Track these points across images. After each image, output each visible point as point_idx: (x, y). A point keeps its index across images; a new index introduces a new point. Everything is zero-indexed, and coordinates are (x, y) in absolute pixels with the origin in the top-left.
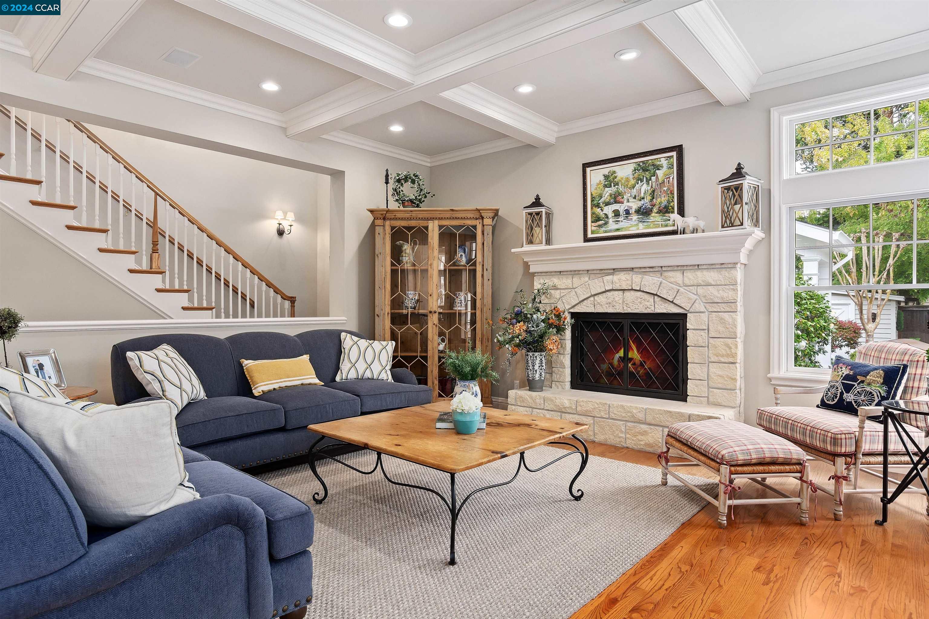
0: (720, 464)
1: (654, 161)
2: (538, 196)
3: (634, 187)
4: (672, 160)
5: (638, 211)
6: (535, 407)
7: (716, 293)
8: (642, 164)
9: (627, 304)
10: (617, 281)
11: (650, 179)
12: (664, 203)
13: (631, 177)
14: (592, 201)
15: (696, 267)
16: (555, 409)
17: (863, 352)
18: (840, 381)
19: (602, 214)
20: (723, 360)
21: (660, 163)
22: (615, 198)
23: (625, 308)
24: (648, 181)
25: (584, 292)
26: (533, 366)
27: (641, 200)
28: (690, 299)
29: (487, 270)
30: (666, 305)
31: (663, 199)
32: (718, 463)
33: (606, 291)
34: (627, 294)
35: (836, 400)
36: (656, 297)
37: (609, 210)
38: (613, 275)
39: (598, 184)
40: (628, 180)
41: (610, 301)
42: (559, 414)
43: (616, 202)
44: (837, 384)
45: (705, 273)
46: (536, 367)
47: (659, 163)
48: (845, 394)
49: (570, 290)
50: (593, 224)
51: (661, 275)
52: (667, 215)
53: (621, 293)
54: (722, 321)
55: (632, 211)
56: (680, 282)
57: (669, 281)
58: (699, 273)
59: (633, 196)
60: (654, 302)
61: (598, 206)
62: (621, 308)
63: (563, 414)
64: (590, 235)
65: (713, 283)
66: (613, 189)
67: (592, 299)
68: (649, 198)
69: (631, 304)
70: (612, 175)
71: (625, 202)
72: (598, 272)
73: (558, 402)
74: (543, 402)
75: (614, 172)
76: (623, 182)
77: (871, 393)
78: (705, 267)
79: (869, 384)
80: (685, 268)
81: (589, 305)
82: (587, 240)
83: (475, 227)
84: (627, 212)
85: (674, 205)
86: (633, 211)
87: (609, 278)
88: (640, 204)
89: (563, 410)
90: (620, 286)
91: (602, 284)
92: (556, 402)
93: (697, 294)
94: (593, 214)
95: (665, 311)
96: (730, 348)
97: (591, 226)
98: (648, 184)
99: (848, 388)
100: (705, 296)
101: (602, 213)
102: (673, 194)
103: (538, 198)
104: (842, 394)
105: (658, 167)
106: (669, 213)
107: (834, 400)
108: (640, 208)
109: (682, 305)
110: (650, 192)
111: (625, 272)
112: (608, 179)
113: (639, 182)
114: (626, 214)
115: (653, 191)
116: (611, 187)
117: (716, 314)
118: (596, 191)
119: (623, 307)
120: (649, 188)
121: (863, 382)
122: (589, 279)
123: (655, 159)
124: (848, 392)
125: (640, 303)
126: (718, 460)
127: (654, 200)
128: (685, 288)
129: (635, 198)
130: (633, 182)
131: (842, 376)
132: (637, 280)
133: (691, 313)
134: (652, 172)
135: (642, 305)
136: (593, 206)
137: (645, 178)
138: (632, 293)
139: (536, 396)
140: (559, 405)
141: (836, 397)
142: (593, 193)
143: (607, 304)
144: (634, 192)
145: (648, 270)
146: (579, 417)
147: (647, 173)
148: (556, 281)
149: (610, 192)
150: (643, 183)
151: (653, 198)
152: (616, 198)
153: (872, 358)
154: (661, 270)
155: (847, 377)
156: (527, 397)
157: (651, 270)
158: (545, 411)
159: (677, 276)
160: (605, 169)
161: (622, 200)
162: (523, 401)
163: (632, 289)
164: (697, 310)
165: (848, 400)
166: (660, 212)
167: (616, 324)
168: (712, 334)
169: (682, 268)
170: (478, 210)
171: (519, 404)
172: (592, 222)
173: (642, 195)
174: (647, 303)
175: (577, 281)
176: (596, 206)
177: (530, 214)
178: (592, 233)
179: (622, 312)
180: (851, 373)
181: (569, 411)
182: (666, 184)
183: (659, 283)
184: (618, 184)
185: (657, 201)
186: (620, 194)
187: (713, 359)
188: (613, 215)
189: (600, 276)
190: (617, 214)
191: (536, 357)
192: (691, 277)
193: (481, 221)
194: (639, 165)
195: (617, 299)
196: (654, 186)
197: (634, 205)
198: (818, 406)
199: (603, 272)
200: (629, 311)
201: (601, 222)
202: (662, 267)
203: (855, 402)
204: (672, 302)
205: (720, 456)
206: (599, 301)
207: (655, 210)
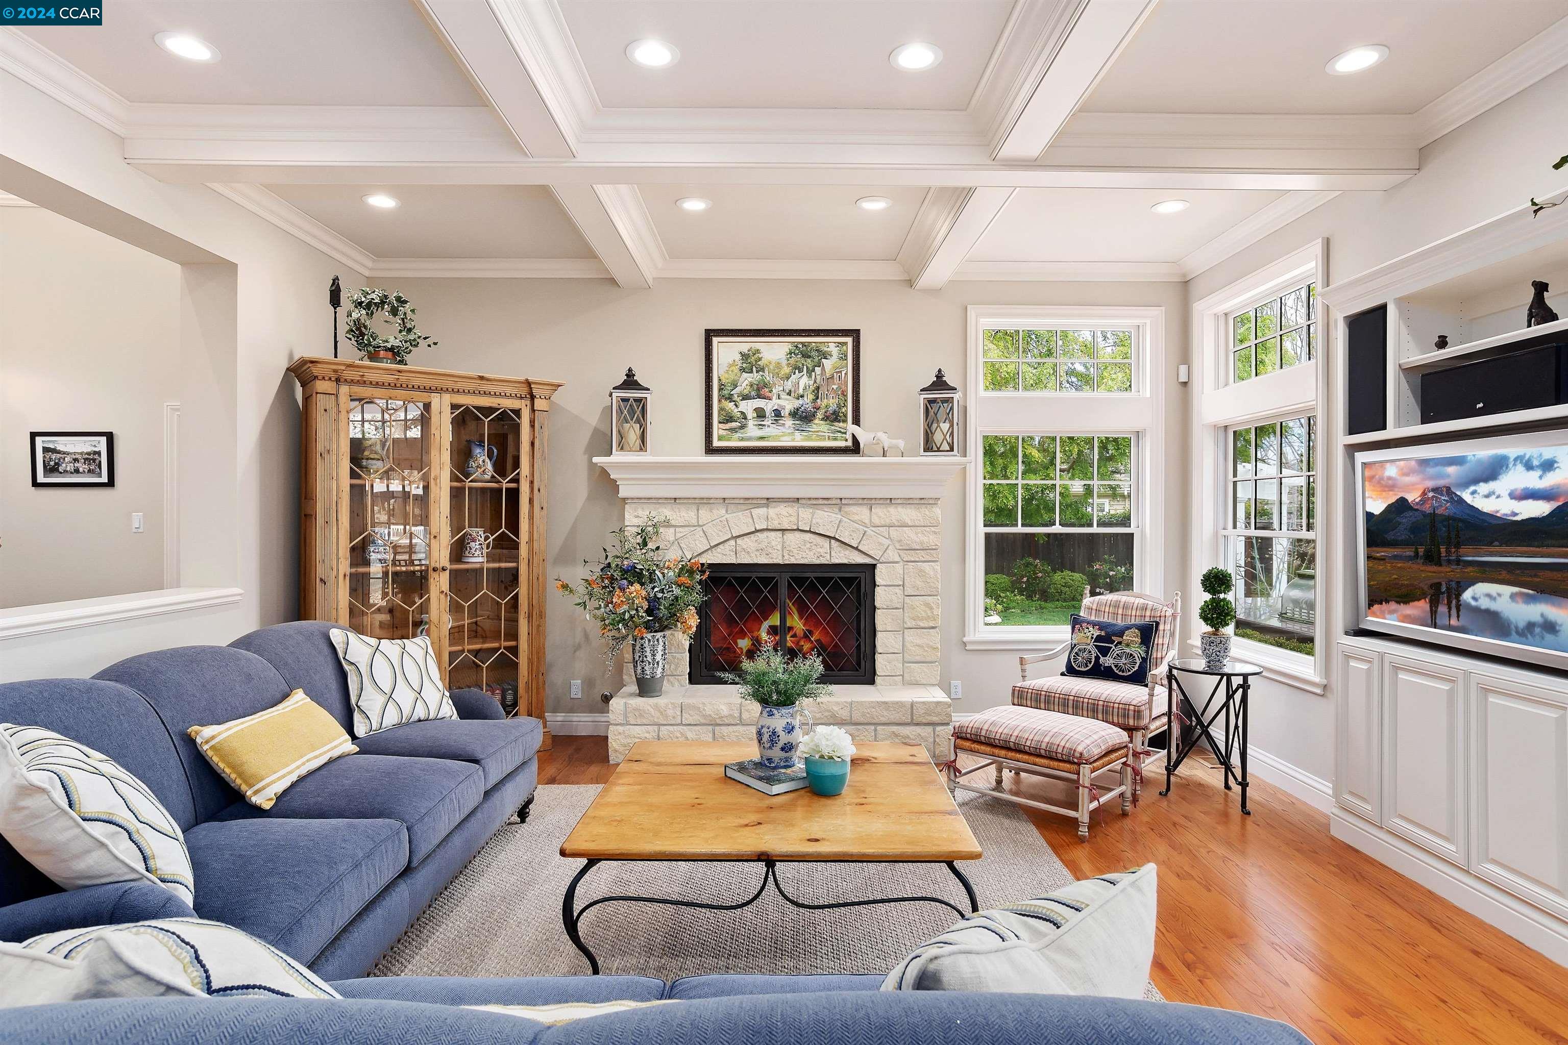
0: (1079, 764)
1: (818, 345)
2: (630, 370)
3: (788, 378)
4: (845, 347)
5: (794, 414)
6: (665, 723)
7: (913, 536)
8: (801, 346)
9: (790, 551)
10: (774, 516)
11: (813, 370)
12: (833, 407)
13: (784, 362)
14: (720, 390)
15: (888, 501)
16: (703, 721)
17: (1094, 607)
18: (1092, 644)
19: (736, 412)
20: (922, 625)
21: (828, 349)
22: (758, 390)
23: (787, 557)
24: (810, 372)
25: (720, 533)
26: (654, 655)
27: (798, 399)
28: (880, 544)
29: (539, 490)
30: (847, 552)
31: (831, 401)
32: (1074, 763)
33: (757, 531)
34: (789, 536)
35: (1090, 666)
36: (833, 541)
37: (749, 407)
38: (768, 507)
39: (730, 366)
40: (779, 365)
41: (762, 546)
42: (710, 728)
43: (759, 396)
44: (1089, 647)
45: (900, 509)
46: (658, 657)
47: (826, 349)
48: (1102, 659)
49: (692, 529)
50: (721, 426)
51: (840, 510)
52: (836, 424)
53: (779, 534)
54: (921, 573)
55: (785, 413)
56: (867, 521)
57: (852, 519)
58: (892, 510)
59: (787, 391)
60: (830, 548)
61: (730, 398)
62: (780, 557)
63: (717, 728)
64: (716, 443)
65: (910, 524)
66: (754, 377)
67: (732, 542)
68: (811, 397)
69: (795, 551)
70: (754, 354)
71: (774, 398)
72: (742, 501)
73: (709, 710)
74: (679, 713)
75: (758, 351)
76: (771, 367)
77: (1131, 655)
78: (899, 501)
79: (1128, 645)
80: (873, 502)
81: (728, 553)
82: (710, 450)
83: (517, 412)
84: (778, 414)
85: (846, 411)
86: (787, 414)
87: (762, 511)
88: (797, 403)
89: (718, 721)
90: (779, 524)
91: (751, 521)
92: (704, 710)
93: (889, 538)
94: (721, 409)
95: (845, 561)
96: (931, 608)
97: (718, 429)
98: (810, 376)
99: (1104, 652)
100: (900, 541)
101: (736, 410)
102: (846, 396)
103: (630, 374)
104: (1097, 658)
105: (825, 355)
106: (839, 421)
107: (1087, 666)
108: (798, 410)
109: (870, 553)
110: (812, 388)
111: (786, 504)
112: (747, 359)
113: (797, 371)
114: (776, 416)
115: (818, 388)
116: (751, 372)
117: (913, 564)
118: (727, 376)
119: (783, 556)
120: (812, 382)
121: (1120, 643)
122: (727, 511)
123: (820, 343)
124: (1105, 655)
125: (810, 550)
126: (1076, 760)
127: (819, 401)
128: (873, 529)
129: (789, 394)
130: (786, 370)
131: (1092, 638)
132: (805, 516)
133: (881, 563)
134: (817, 359)
135: (812, 553)
136: (721, 397)
137: (805, 367)
138: (797, 534)
139: (667, 705)
140: (710, 715)
141: (1090, 663)
142: (721, 378)
143: (758, 550)
144: (789, 385)
145: (821, 502)
146: (745, 728)
147: (809, 360)
148: (666, 512)
149: (750, 380)
150: (802, 374)
151: (817, 398)
152: (760, 391)
153: (1106, 615)
154: (840, 503)
155: (1099, 639)
156: (649, 708)
157: (826, 502)
158: (684, 727)
159: (862, 513)
160: (745, 344)
161: (770, 395)
162: (641, 715)
163: (798, 530)
164: (891, 560)
165: (1106, 665)
166: (826, 418)
167: (766, 581)
168: (909, 591)
169: (869, 502)
170: (528, 383)
171: (632, 723)
172: (720, 423)
173: (801, 391)
174: (821, 550)
175: (705, 514)
176: (726, 399)
177: (625, 400)
178: (720, 439)
179: (781, 562)
180: (1103, 633)
181: (727, 722)
182: (836, 380)
183: (837, 522)
184: (763, 370)
185: (822, 403)
186: (765, 385)
187: (909, 625)
188: (755, 415)
189: (743, 507)
190: (760, 414)
191: (658, 640)
192: (881, 514)
193: (528, 403)
194: (797, 347)
195: (773, 543)
196: (818, 381)
197: (789, 405)
198: (1063, 674)
199: (750, 502)
200: (793, 561)
201: (734, 425)
202: (841, 499)
203: (1116, 666)
204: (856, 549)
205: (1077, 755)
206: (745, 547)
207: (820, 415)
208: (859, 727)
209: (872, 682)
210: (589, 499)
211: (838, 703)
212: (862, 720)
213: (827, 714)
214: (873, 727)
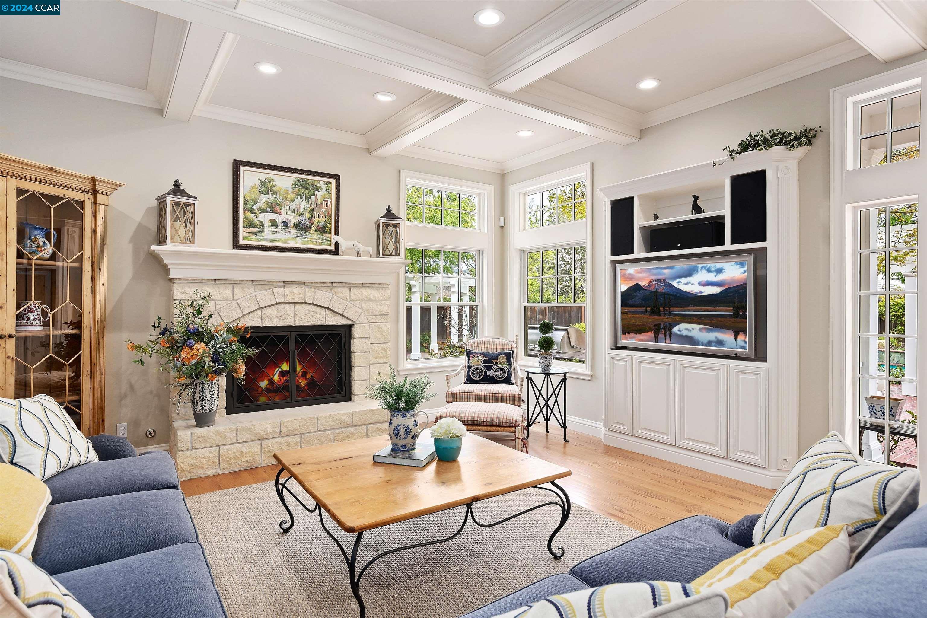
0: (515, 427)
1: (314, 181)
2: (177, 181)
3: (293, 201)
4: (330, 185)
5: (297, 226)
6: (224, 443)
7: (375, 307)
8: (302, 181)
9: (300, 317)
10: (289, 294)
11: (310, 198)
12: (322, 224)
13: (291, 190)
14: (245, 204)
15: (361, 285)
16: (254, 438)
17: (476, 345)
18: (482, 365)
19: (256, 221)
20: (380, 361)
21: (320, 185)
22: (272, 207)
23: (297, 321)
24: (308, 199)
25: (250, 305)
26: (212, 395)
27: (300, 216)
28: (357, 312)
29: (100, 270)
30: (336, 318)
31: (321, 219)
33: (277, 304)
34: (298, 307)
35: (482, 377)
36: (327, 310)
37: (265, 218)
38: (284, 287)
39: (252, 188)
40: (286, 192)
41: (280, 314)
42: (259, 442)
43: (273, 212)
44: (480, 367)
45: (368, 290)
46: (215, 396)
47: (318, 185)
48: (488, 372)
49: (229, 302)
50: (245, 229)
51: (331, 290)
52: (324, 234)
53: (292, 305)
54: (380, 330)
55: (291, 224)
56: (348, 298)
57: (339, 296)
58: (363, 290)
59: (292, 210)
60: (326, 315)
61: (252, 211)
62: (293, 321)
63: (264, 442)
64: (242, 242)
65: (373, 299)
66: (270, 198)
67: (259, 312)
68: (308, 215)
69: (303, 317)
70: (270, 182)
71: (283, 213)
72: (266, 283)
73: (258, 430)
74: (235, 435)
75: (272, 180)
76: (282, 192)
77: (503, 369)
78: (367, 285)
79: (501, 364)
80: (352, 285)
81: (256, 319)
82: (236, 245)
83: (81, 204)
84: (286, 224)
85: (331, 227)
86: (292, 225)
87: (281, 290)
88: (299, 219)
89: (265, 437)
90: (293, 299)
91: (273, 297)
92: (255, 430)
93: (362, 308)
94: (245, 218)
95: (335, 323)
96: (385, 351)
97: (243, 231)
98: (308, 202)
99: (489, 368)
100: (367, 310)
101: (256, 220)
102: (331, 217)
103: (177, 185)
104: (485, 372)
105: (318, 189)
106: (326, 233)
107: (480, 377)
108: (299, 223)
109: (351, 318)
110: (309, 209)
111: (296, 286)
112: (264, 185)
113: (299, 197)
114: (284, 226)
115: (313, 210)
116: (268, 194)
117: (375, 324)
118: (249, 194)
119: (295, 320)
120: (309, 206)
121: (497, 363)
122: (255, 289)
123: (315, 180)
124: (490, 370)
125: (313, 316)
126: (514, 425)
127: (313, 218)
128: (351, 302)
129: (294, 212)
130: (292, 196)
131: (481, 361)
132: (310, 294)
133: (357, 324)
134: (312, 191)
135: (314, 318)
136: (245, 209)
137: (304, 195)
138: (304, 306)
139: (226, 430)
140: (259, 433)
141: (482, 375)
142: (246, 196)
143: (277, 317)
144: (293, 206)
145: (319, 284)
146: (283, 439)
147: (307, 191)
148: (208, 290)
149: (266, 199)
150: (302, 199)
151: (312, 216)
152: (273, 208)
153: (483, 349)
154: (332, 286)
155: (485, 362)
156: (212, 434)
157: (322, 285)
158: (239, 445)
159: (345, 292)
160: (264, 174)
161: (281, 211)
162: (205, 441)
163: (305, 303)
164: (362, 322)
165: (491, 375)
166: (317, 230)
167: (281, 338)
168: (373, 341)
169: (349, 285)
170: (94, 181)
171: (197, 447)
172: (244, 227)
173: (301, 211)
174: (318, 316)
175: (238, 291)
176: (249, 211)
177: (177, 204)
178: (244, 238)
179: (293, 325)
180: (487, 359)
181: (271, 436)
182: (324, 206)
183: (330, 298)
184: (275, 193)
185: (315, 220)
186: (277, 204)
187: (373, 362)
188: (270, 224)
189: (267, 287)
190: (274, 224)
191: (215, 383)
192: (356, 293)
193: (91, 196)
194: (299, 181)
195: (289, 312)
196: (313, 205)
197: (293, 219)
198: (465, 383)
199: (271, 284)
200: (301, 324)
201: (254, 230)
202: (332, 283)
203: (496, 376)
204: (342, 315)
206: (268, 314)
207: (314, 228)
208: (357, 428)
209: (349, 399)
210: (133, 278)
211: (344, 414)
212: (359, 423)
213: (337, 422)
214: (365, 427)
